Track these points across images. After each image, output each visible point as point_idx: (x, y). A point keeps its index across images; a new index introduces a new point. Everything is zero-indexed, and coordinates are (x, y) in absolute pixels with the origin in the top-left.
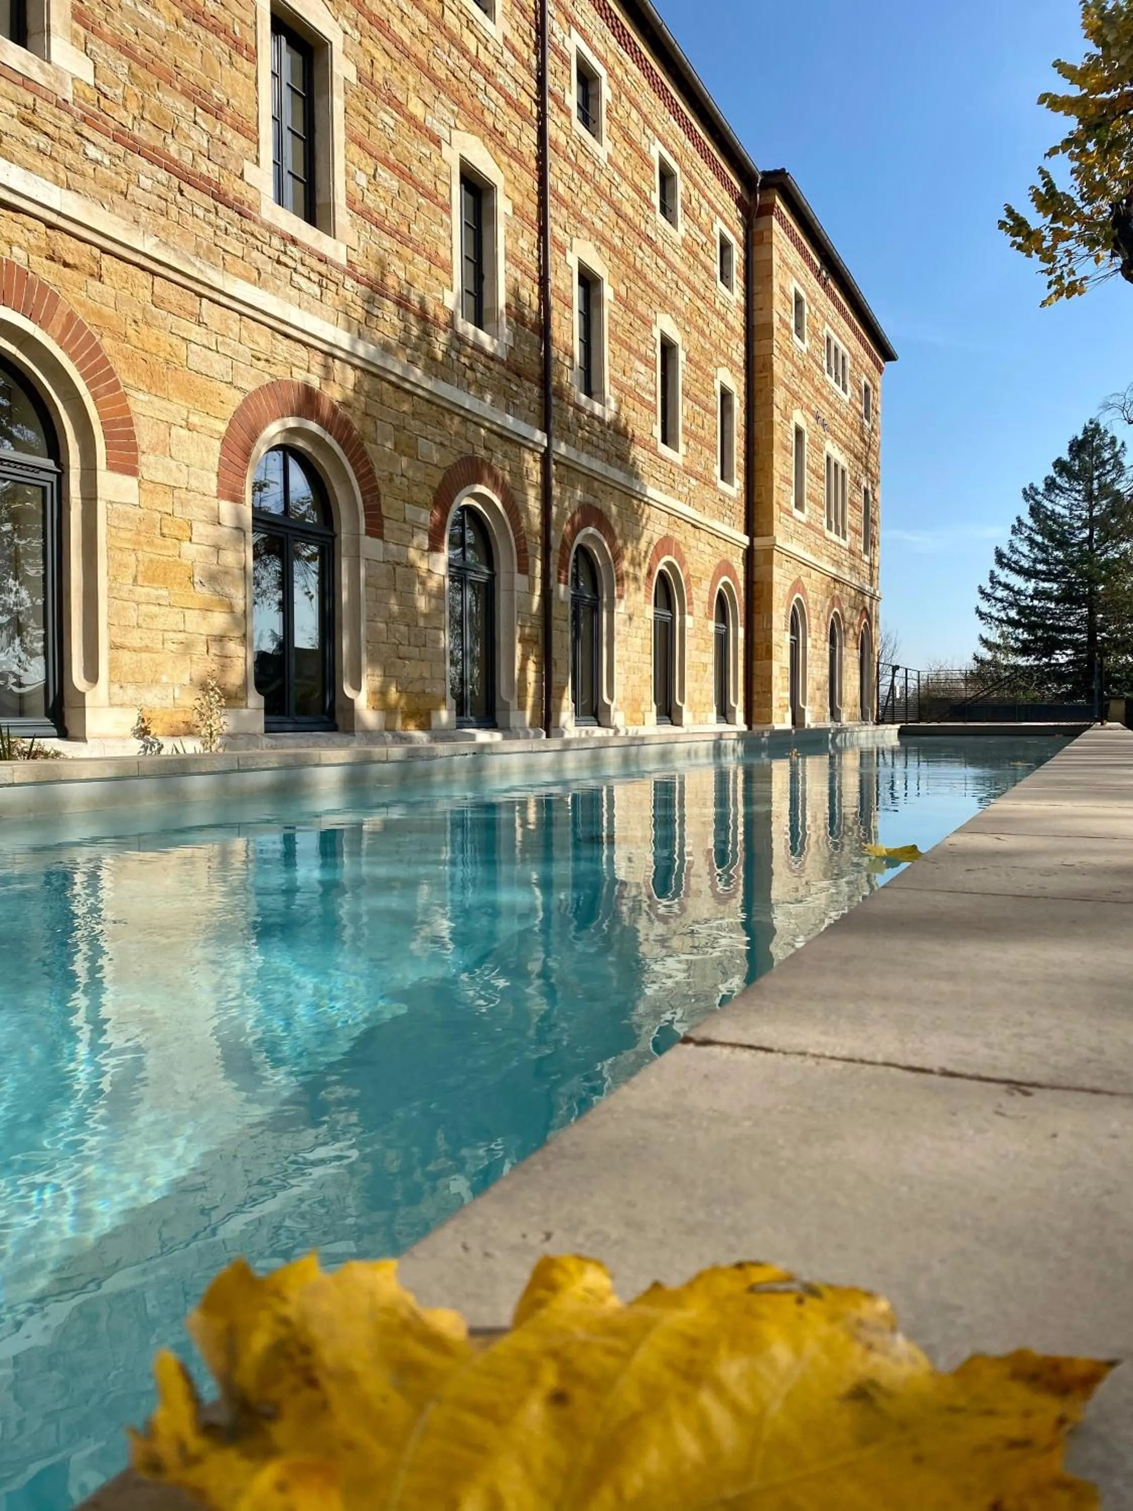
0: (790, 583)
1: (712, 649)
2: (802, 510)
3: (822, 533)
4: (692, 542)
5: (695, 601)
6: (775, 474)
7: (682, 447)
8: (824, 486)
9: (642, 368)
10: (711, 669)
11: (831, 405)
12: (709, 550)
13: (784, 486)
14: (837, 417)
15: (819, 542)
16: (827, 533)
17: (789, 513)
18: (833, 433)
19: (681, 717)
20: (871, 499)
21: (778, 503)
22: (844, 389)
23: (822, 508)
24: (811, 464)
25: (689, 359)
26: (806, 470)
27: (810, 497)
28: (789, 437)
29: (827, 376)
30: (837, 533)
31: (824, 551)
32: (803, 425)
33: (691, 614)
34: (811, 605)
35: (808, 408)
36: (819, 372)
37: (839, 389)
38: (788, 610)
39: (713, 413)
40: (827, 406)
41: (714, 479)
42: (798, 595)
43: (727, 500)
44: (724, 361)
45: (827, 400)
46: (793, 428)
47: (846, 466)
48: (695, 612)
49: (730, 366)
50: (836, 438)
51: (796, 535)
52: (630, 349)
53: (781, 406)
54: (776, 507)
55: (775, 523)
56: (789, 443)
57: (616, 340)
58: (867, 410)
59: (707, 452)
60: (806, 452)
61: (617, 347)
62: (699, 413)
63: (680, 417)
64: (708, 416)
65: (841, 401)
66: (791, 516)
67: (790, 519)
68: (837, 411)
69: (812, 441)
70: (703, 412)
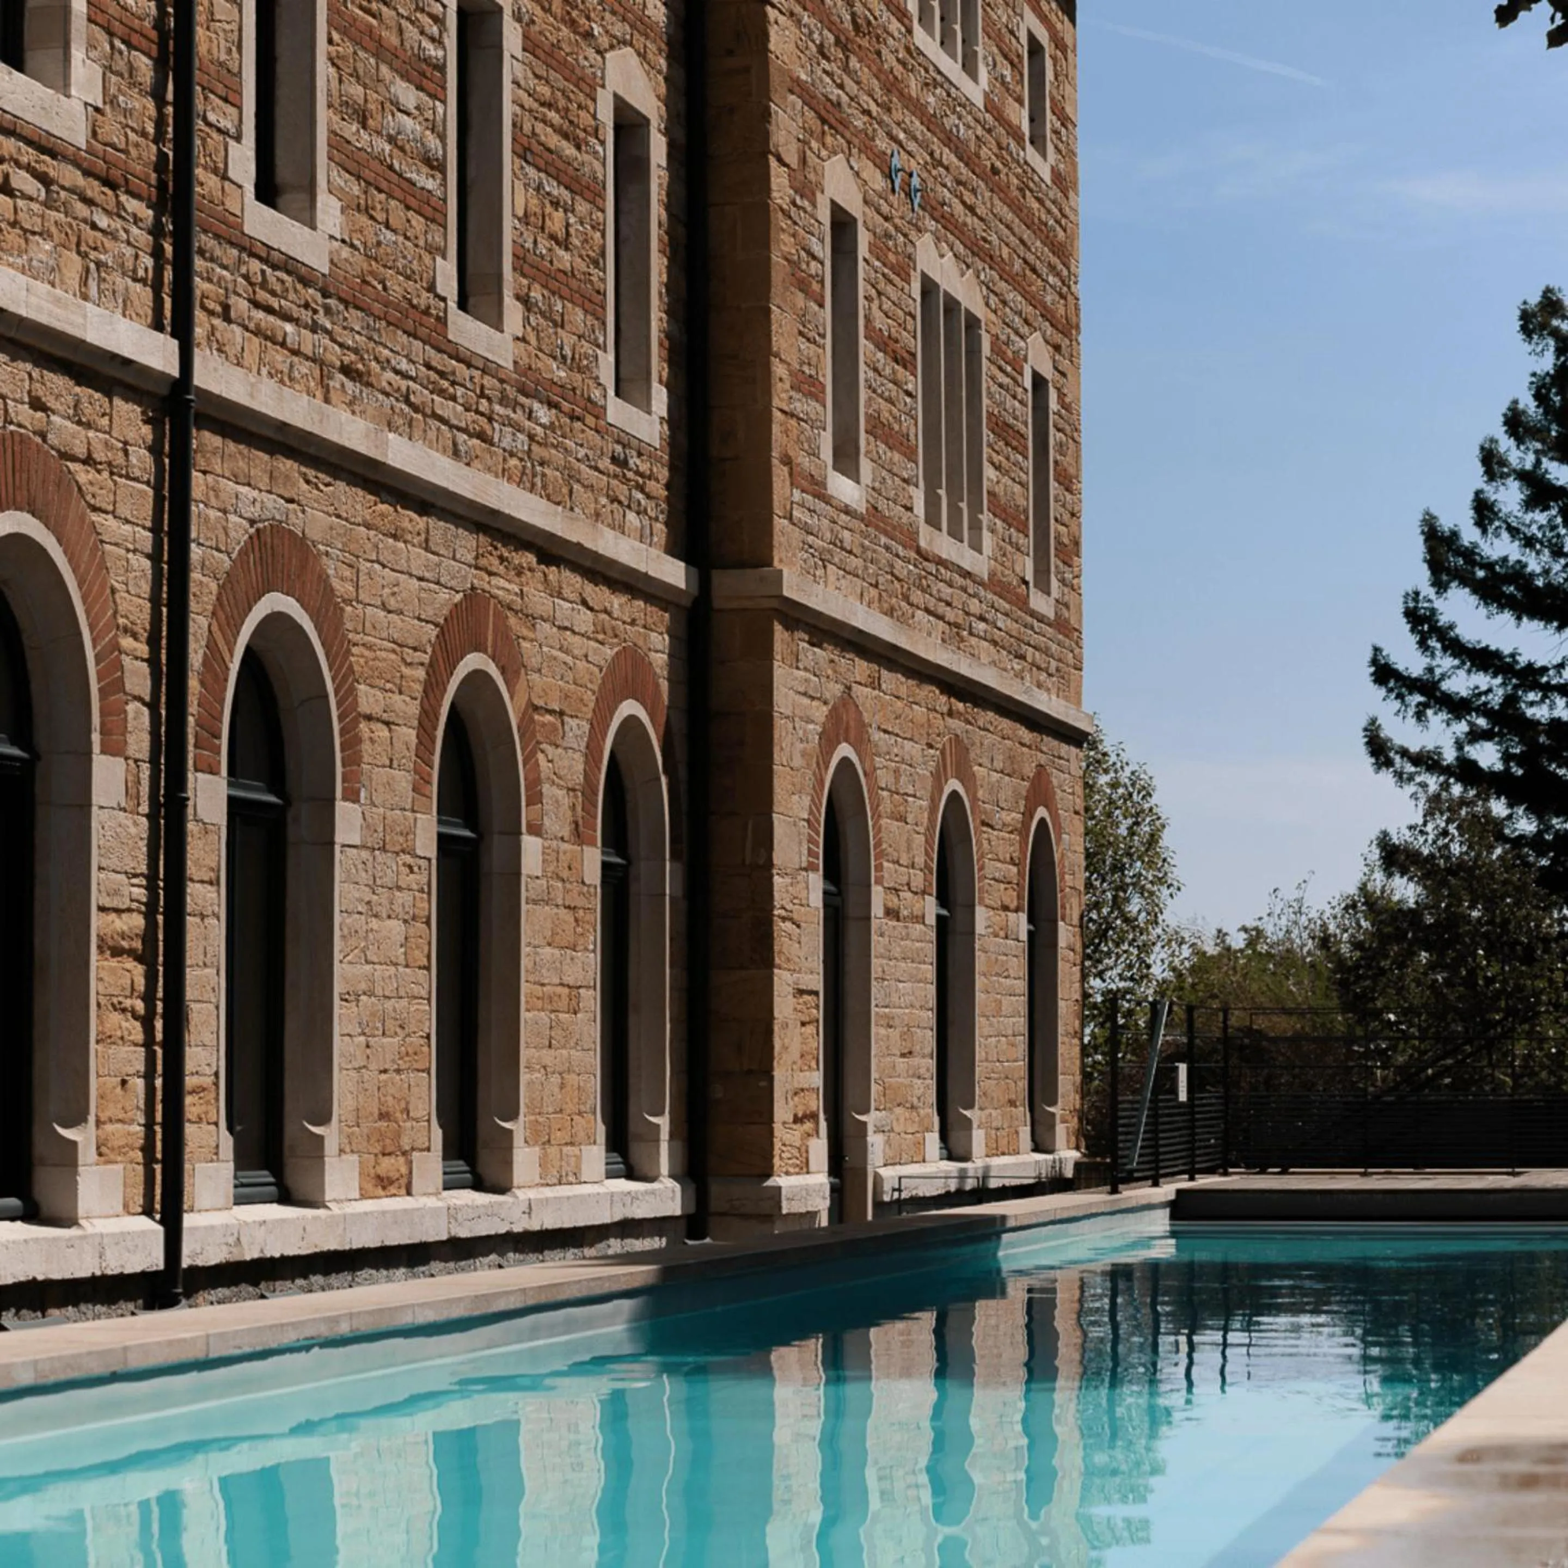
0: (820, 712)
1: (594, 937)
2: (852, 472)
3: (910, 537)
4: (539, 600)
5: (546, 788)
6: (779, 370)
7: (513, 312)
8: (914, 383)
9: (408, 95)
10: (592, 1000)
11: (931, 122)
12: (584, 621)
13: (802, 406)
14: (949, 157)
15: (901, 568)
16: (927, 538)
17: (818, 489)
18: (935, 209)
19: (508, 1163)
20: (1053, 405)
21: (787, 461)
22: (969, 67)
23: (910, 455)
24: (880, 322)
25: (530, 45)
26: (865, 346)
27: (878, 428)
28: (816, 248)
29: (920, 37)
30: (955, 534)
31: (917, 596)
32: (854, 206)
33: (536, 830)
34: (884, 778)
35: (867, 149)
36: (895, 26)
37: (951, 68)
38: (815, 803)
39: (593, 193)
40: (918, 127)
41: (596, 394)
42: (845, 750)
43: (633, 461)
44: (620, 29)
45: (918, 108)
46: (825, 215)
47: (980, 311)
48: (549, 823)
49: (639, 40)
50: (948, 223)
51: (839, 556)
52: (380, 51)
53: (793, 160)
54: (780, 474)
55: (780, 523)
56: (814, 267)
57: (344, 32)
58: (1036, 118)
59: (578, 316)
60: (862, 288)
61: (347, 48)
62: (556, 204)
63: (508, 223)
64: (582, 207)
65: (959, 103)
66: (826, 499)
67: (820, 506)
68: (949, 140)
69: (877, 250)
70: (566, 195)
